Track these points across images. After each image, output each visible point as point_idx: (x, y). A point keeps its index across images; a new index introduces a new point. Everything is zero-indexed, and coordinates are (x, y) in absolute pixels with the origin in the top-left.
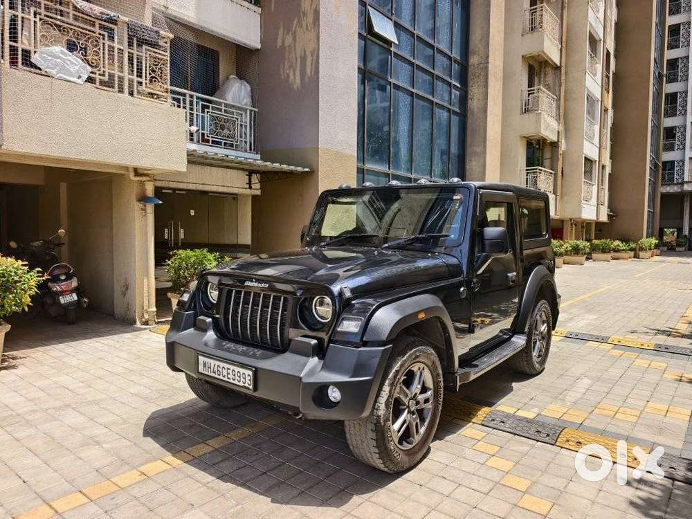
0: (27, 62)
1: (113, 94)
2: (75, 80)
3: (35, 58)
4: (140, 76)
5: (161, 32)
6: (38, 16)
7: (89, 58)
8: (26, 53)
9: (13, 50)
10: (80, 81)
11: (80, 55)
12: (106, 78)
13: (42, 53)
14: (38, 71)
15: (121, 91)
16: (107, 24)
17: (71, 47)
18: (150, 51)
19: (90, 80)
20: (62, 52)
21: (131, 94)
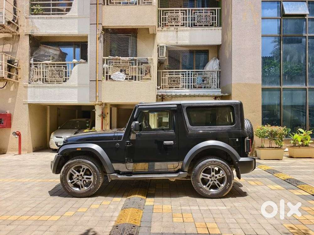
0: (110, 78)
1: (133, 81)
2: (122, 80)
3: (112, 77)
4: (141, 74)
5: (148, 58)
6: (113, 66)
7: (126, 73)
8: (110, 76)
9: (107, 76)
10: (123, 80)
11: (124, 72)
12: (131, 77)
13: (113, 75)
14: (112, 80)
15: (135, 80)
16: (131, 61)
17: (121, 71)
18: (145, 65)
19: (126, 79)
20: (119, 73)
21: (139, 80)
